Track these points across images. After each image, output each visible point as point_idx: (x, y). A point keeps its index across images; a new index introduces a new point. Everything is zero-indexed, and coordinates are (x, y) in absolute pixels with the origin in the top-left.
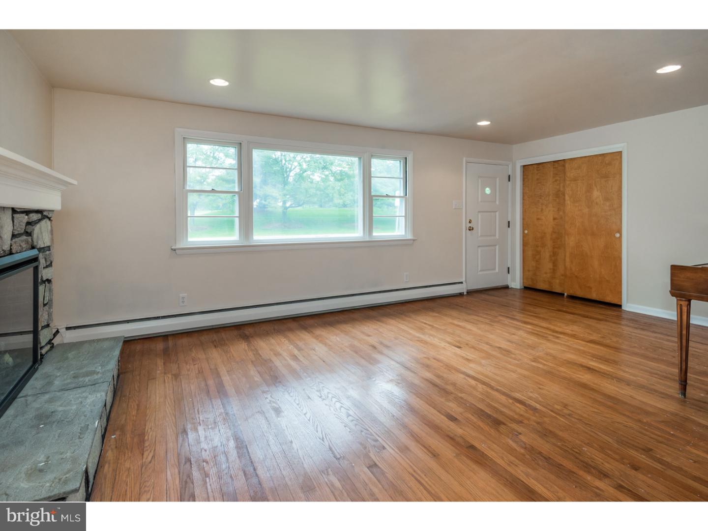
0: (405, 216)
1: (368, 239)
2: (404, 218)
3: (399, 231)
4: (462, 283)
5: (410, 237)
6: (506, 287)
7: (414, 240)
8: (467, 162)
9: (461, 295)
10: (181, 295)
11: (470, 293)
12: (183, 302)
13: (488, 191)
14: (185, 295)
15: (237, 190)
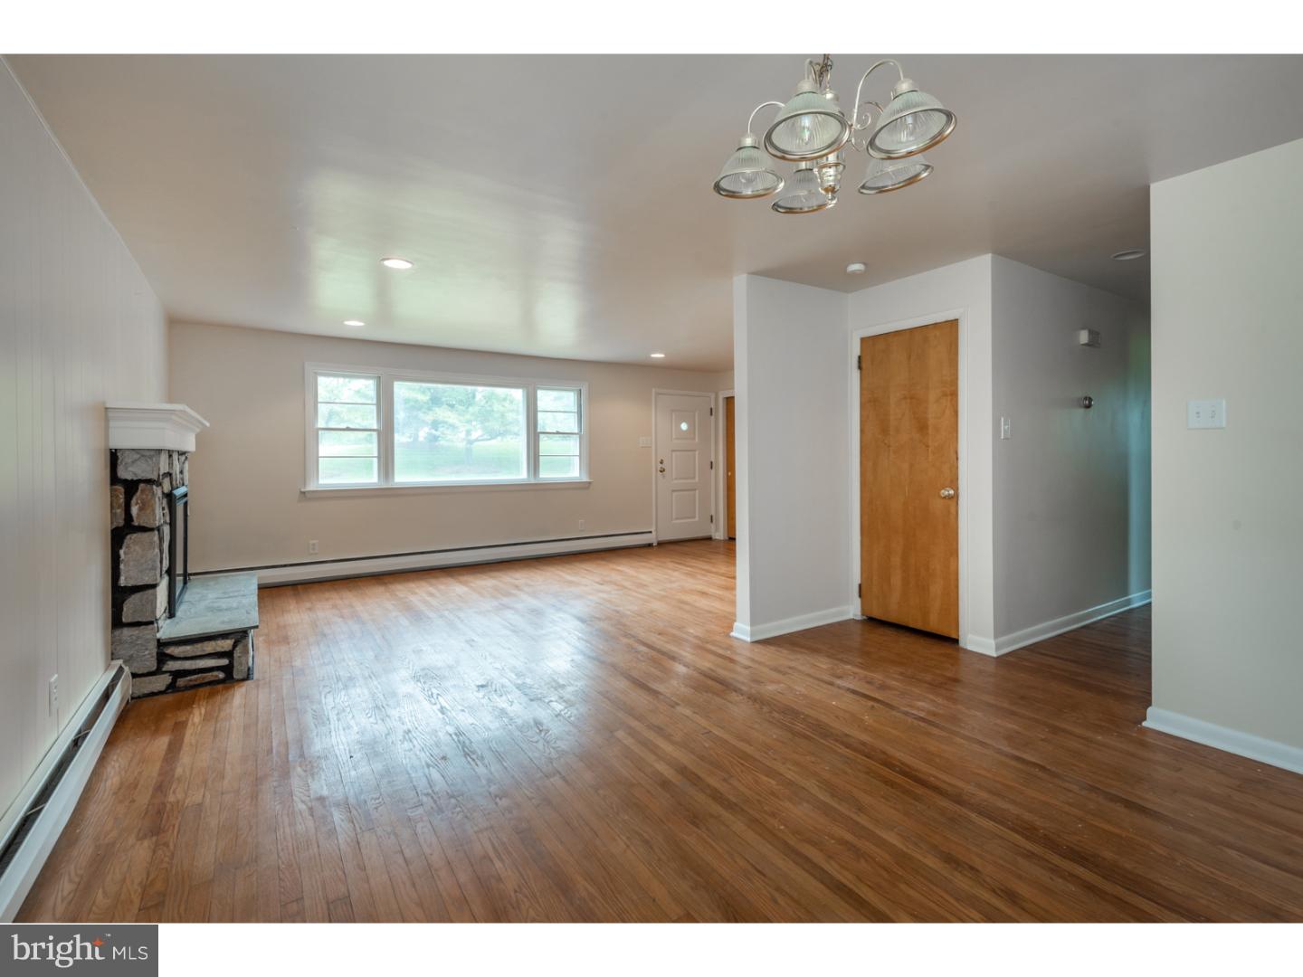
0: (580, 456)
1: (533, 481)
2: (578, 458)
3: (573, 471)
4: (651, 532)
5: (585, 479)
6: (709, 539)
7: (590, 483)
8: (657, 394)
9: (650, 545)
10: (312, 542)
11: (660, 544)
12: (314, 549)
13: (684, 426)
14: (314, 542)
15: (375, 427)
